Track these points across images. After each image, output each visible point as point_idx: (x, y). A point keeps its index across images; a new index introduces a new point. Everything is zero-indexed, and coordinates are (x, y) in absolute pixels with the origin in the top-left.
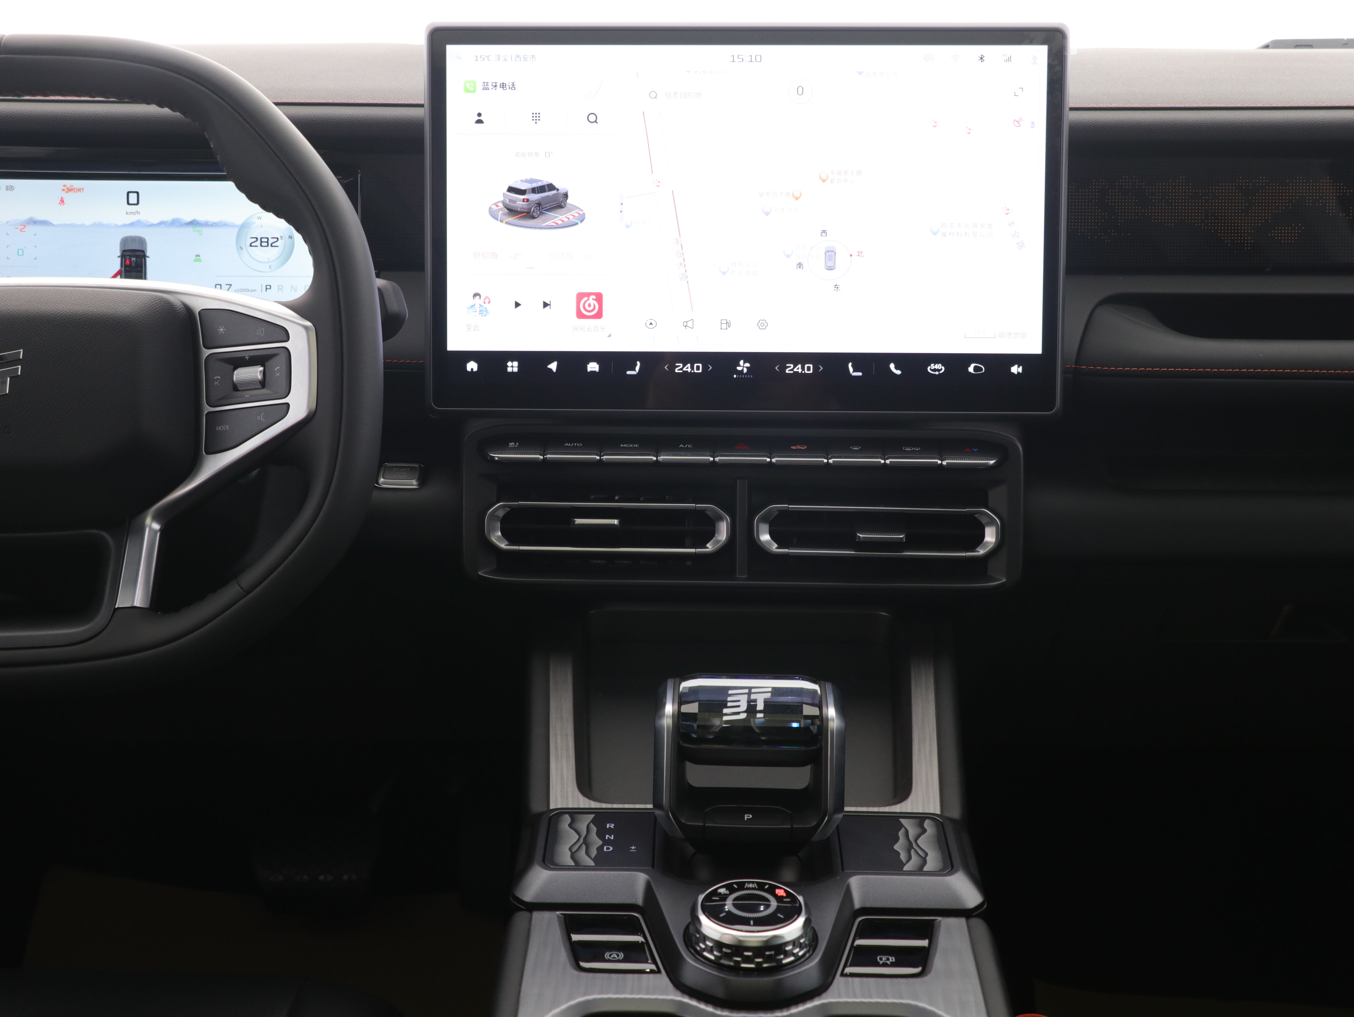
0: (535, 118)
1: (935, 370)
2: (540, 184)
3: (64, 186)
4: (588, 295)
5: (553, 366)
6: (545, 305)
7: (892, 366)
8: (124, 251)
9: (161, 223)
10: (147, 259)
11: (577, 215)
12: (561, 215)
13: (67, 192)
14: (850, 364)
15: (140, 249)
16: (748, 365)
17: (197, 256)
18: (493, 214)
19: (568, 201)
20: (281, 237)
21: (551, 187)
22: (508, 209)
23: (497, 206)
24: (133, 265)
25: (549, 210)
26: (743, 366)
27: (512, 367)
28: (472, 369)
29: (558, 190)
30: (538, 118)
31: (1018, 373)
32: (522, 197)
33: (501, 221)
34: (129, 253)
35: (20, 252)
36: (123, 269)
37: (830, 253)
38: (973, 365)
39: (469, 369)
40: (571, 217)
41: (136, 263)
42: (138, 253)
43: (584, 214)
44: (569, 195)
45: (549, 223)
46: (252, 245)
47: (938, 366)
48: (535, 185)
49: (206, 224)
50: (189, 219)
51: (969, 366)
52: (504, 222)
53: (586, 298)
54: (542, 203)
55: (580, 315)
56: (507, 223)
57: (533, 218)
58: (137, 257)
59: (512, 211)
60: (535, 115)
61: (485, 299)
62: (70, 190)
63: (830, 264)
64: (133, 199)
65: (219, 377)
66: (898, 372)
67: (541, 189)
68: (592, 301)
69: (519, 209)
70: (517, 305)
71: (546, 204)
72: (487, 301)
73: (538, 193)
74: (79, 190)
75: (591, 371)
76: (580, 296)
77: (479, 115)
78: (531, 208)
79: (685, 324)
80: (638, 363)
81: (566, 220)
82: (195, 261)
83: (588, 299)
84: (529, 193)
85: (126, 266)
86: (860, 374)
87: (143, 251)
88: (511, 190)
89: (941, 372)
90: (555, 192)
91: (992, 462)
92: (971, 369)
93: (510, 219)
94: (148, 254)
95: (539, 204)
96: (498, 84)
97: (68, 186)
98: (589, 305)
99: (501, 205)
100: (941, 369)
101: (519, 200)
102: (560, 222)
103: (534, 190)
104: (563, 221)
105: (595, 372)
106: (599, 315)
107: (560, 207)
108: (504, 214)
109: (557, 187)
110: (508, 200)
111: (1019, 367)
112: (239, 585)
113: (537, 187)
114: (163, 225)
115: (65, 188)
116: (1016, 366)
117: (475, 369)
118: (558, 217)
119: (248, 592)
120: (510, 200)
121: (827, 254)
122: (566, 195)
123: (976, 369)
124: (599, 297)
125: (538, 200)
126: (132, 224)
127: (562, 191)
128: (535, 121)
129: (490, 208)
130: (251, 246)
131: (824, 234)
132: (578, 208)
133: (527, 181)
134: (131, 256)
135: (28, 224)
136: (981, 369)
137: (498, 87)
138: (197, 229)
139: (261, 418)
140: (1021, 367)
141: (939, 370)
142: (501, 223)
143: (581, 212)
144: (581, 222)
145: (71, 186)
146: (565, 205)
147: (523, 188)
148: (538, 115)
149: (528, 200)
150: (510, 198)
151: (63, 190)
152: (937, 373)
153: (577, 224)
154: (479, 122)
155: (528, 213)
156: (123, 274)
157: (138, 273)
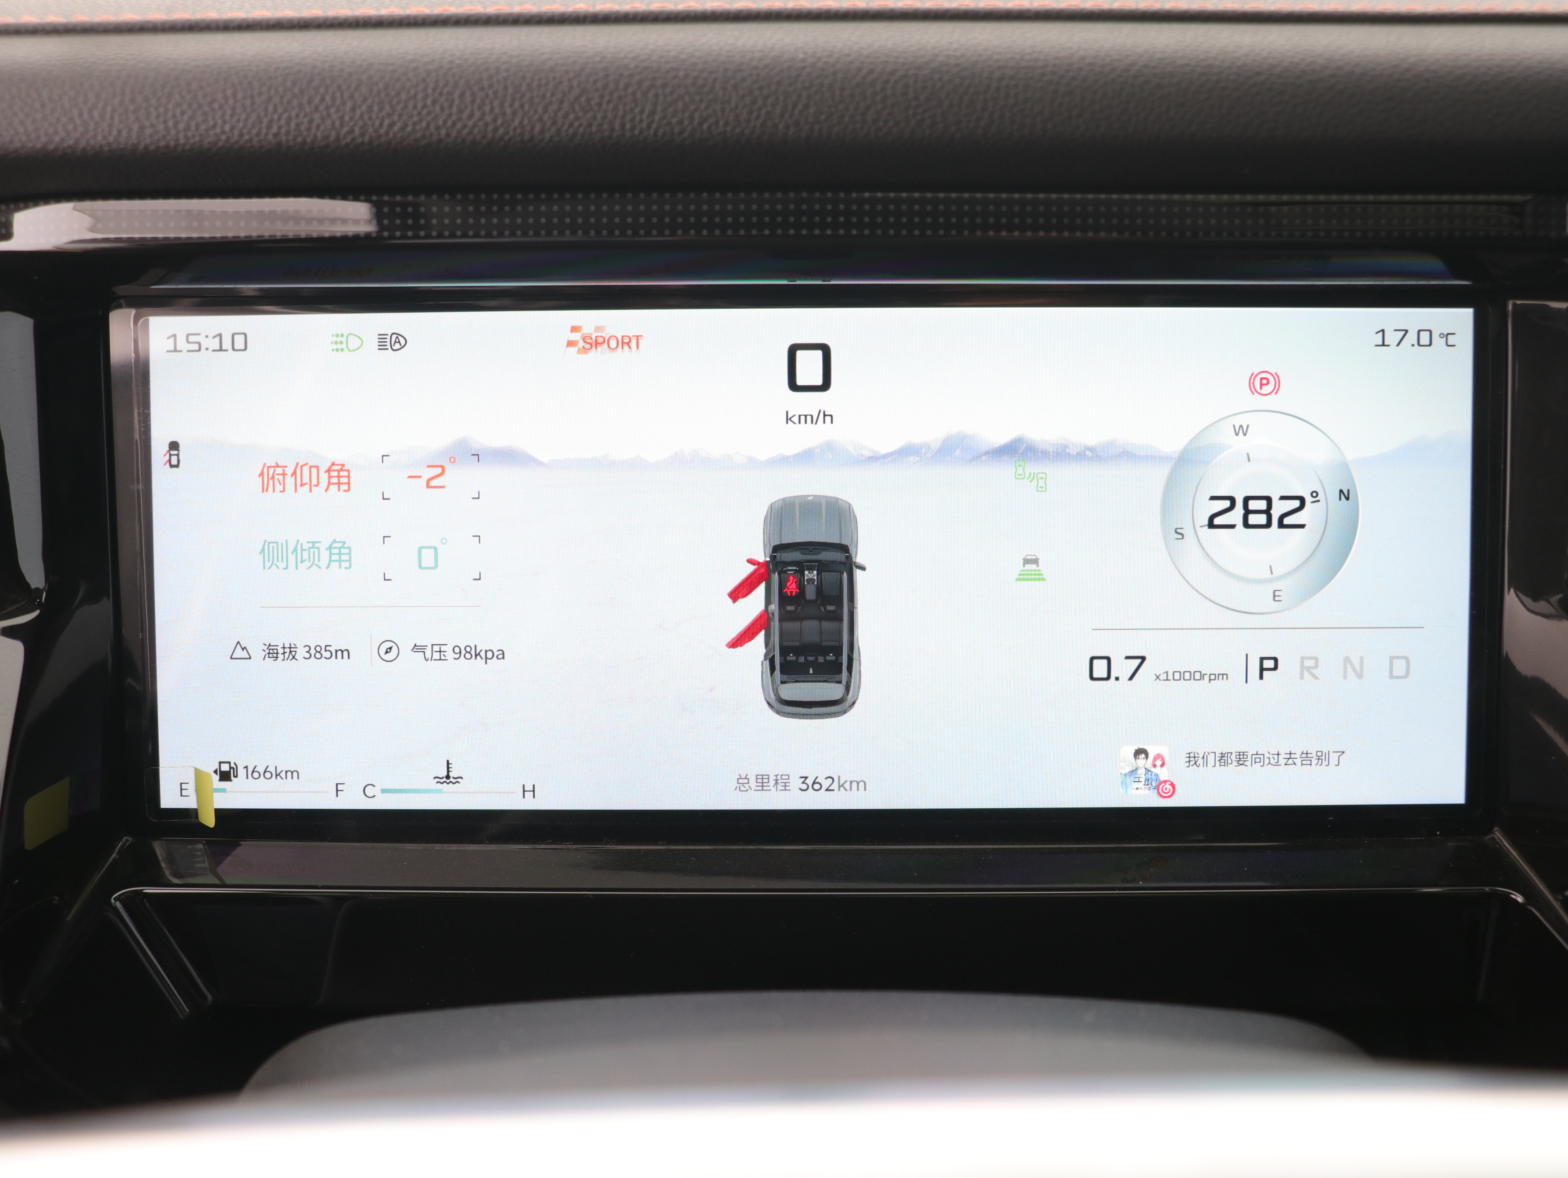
3: (574, 329)
8: (777, 549)
9: (906, 452)
10: (858, 573)
13: (584, 350)
15: (836, 541)
17: (1026, 561)
20: (1314, 494)
24: (811, 593)
34: (796, 556)
35: (428, 557)
36: (774, 607)
41: (819, 590)
42: (825, 556)
46: (1217, 521)
50: (1002, 439)
58: (822, 567)
62: (593, 343)
64: (809, 369)
74: (625, 343)
82: (1022, 577)
85: (784, 600)
87: (844, 549)
94: (859, 559)
97: (588, 329)
114: (912, 459)
115: (576, 336)
126: (807, 457)
130: (1211, 525)
134: (801, 567)
135: (452, 460)
138: (1031, 468)
145: (598, 329)
151: (570, 344)
156: (776, 625)
157: (827, 625)
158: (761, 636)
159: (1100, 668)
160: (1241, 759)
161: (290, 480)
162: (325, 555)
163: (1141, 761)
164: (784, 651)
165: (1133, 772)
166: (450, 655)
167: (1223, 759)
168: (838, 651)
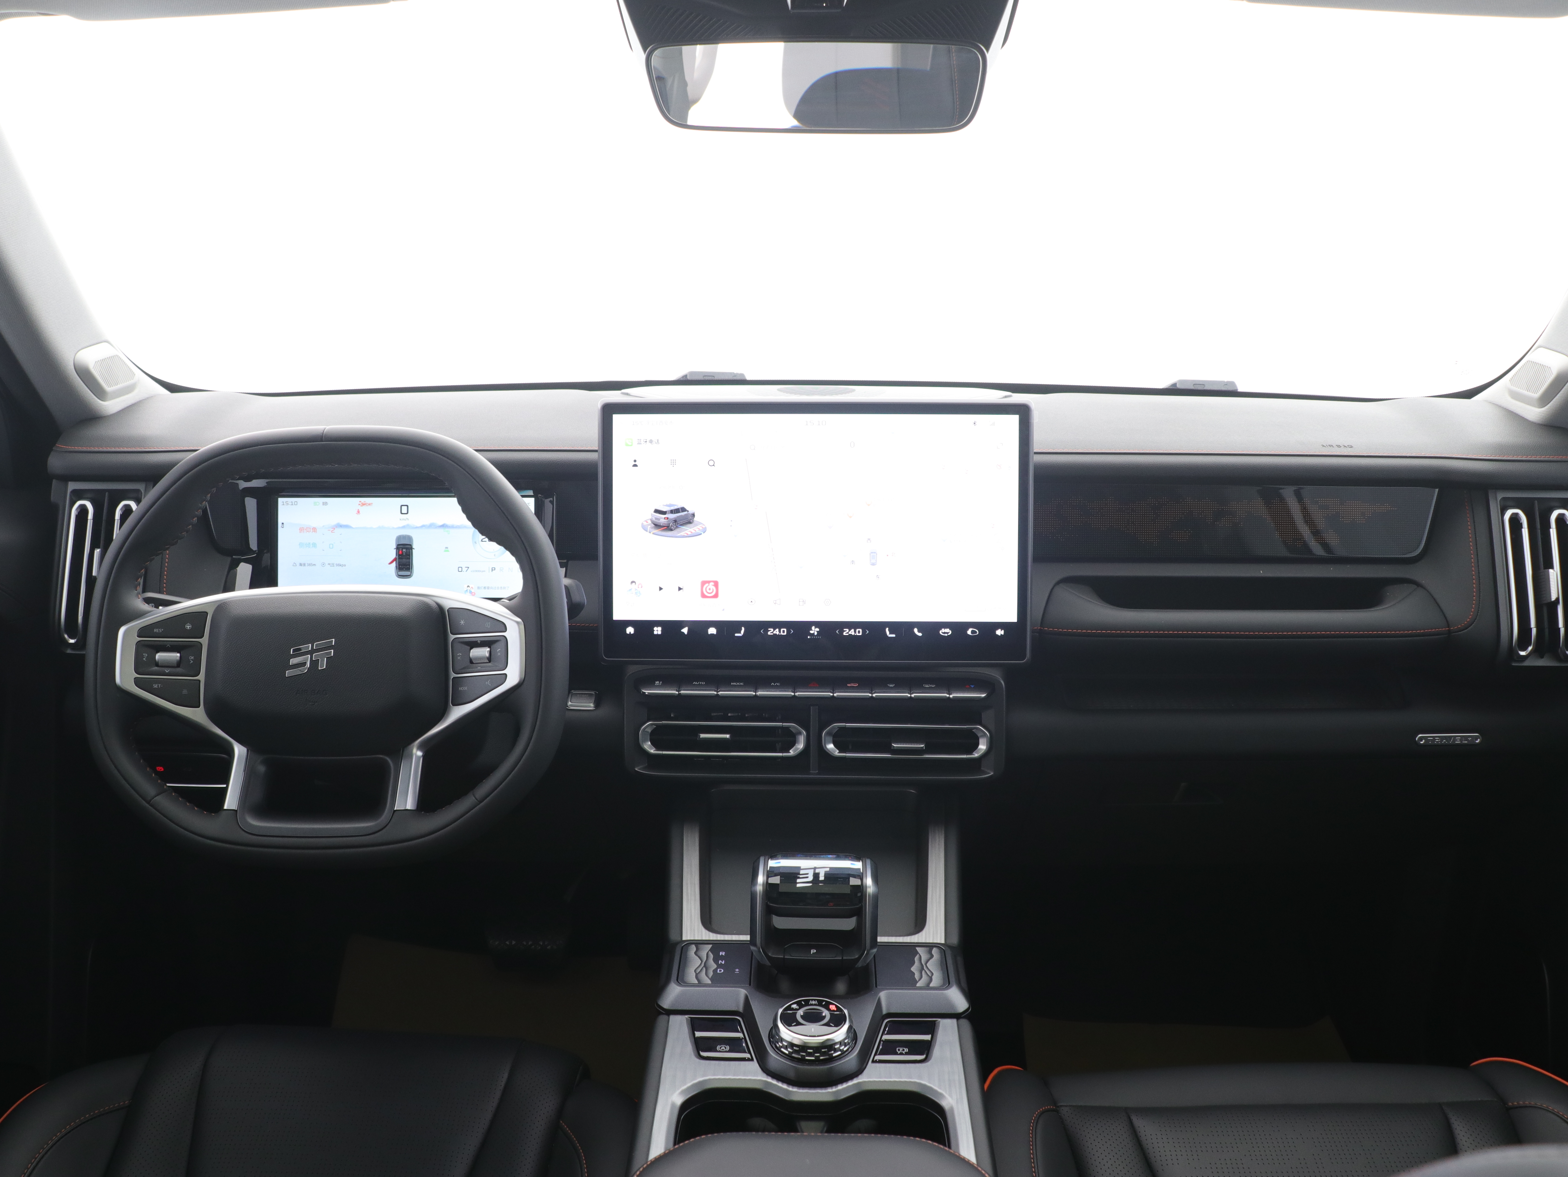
0: (672, 463)
1: (945, 633)
2: (676, 507)
3: (360, 502)
4: (709, 582)
5: (685, 630)
6: (680, 589)
7: (916, 630)
8: (398, 545)
9: (423, 526)
10: (413, 550)
11: (701, 528)
12: (690, 528)
13: (362, 506)
14: (887, 629)
15: (409, 543)
16: (818, 629)
17: (446, 548)
18: (644, 528)
19: (695, 519)
21: (683, 510)
22: (654, 524)
23: (647, 522)
24: (404, 554)
25: (682, 525)
26: (814, 630)
27: (657, 631)
28: (630, 633)
29: (688, 511)
30: (674, 463)
31: (1001, 635)
32: (664, 516)
33: (650, 532)
34: (401, 546)
35: (331, 546)
36: (397, 557)
37: (873, 554)
38: (970, 630)
39: (628, 632)
40: (697, 530)
41: (406, 553)
42: (407, 546)
43: (706, 528)
44: (695, 514)
45: (682, 534)
46: (483, 540)
47: (947, 630)
48: (672, 508)
49: (452, 527)
50: (441, 524)
51: (968, 630)
52: (652, 533)
53: (707, 585)
54: (677, 521)
55: (703, 596)
56: (653, 534)
57: (671, 530)
58: (406, 549)
59: (657, 526)
60: (672, 461)
61: (639, 585)
62: (363, 504)
63: (873, 561)
64: (404, 510)
65: (461, 654)
66: (920, 634)
67: (677, 511)
68: (711, 586)
69: (662, 524)
70: (661, 589)
71: (680, 520)
72: (640, 586)
73: (675, 513)
74: (370, 504)
75: (711, 634)
76: (704, 583)
77: (635, 461)
78: (670, 524)
79: (775, 602)
80: (743, 628)
81: (693, 531)
82: (445, 551)
83: (709, 585)
84: (668, 514)
85: (399, 555)
86: (894, 636)
87: (411, 545)
88: (657, 511)
89: (949, 634)
90: (686, 513)
91: (983, 695)
92: (969, 632)
93: (656, 531)
94: (413, 547)
95: (675, 521)
96: (648, 441)
97: (363, 502)
98: (710, 589)
99: (650, 522)
100: (949, 633)
101: (662, 518)
102: (689, 533)
103: (672, 512)
104: (691, 532)
105: (713, 634)
106: (716, 596)
107: (690, 523)
108: (652, 528)
109: (687, 509)
110: (654, 518)
111: (1001, 630)
112: (475, 797)
113: (674, 510)
114: (424, 528)
115: (360, 503)
116: (1000, 630)
117: (632, 632)
118: (687, 530)
119: (481, 802)
120: (656, 518)
121: (872, 554)
122: (693, 515)
123: (973, 632)
124: (716, 584)
125: (675, 518)
126: (404, 527)
127: (691, 512)
128: (672, 465)
129: (642, 524)
130: (482, 541)
131: (869, 541)
132: (702, 524)
133: (667, 506)
134: (403, 548)
135: (336, 527)
136: (976, 632)
137: (648, 442)
138: (446, 530)
139: (488, 683)
140: (1003, 631)
141: (947, 633)
142: (649, 534)
143: (704, 527)
144: (704, 533)
145: (365, 502)
146: (693, 521)
147: (665, 510)
148: (674, 461)
149: (668, 518)
150: (655, 517)
151: (359, 504)
152: (946, 635)
153: (701, 534)
154: (635, 466)
155: (668, 527)
156: (398, 560)
157: (408, 560)
158: (395, 562)
159: (460, 569)
160: (488, 588)
161: (305, 531)
162: (311, 545)
163: (468, 588)
164: (399, 565)
165: (467, 590)
166: (335, 565)
167: (485, 588)
168: (409, 565)
